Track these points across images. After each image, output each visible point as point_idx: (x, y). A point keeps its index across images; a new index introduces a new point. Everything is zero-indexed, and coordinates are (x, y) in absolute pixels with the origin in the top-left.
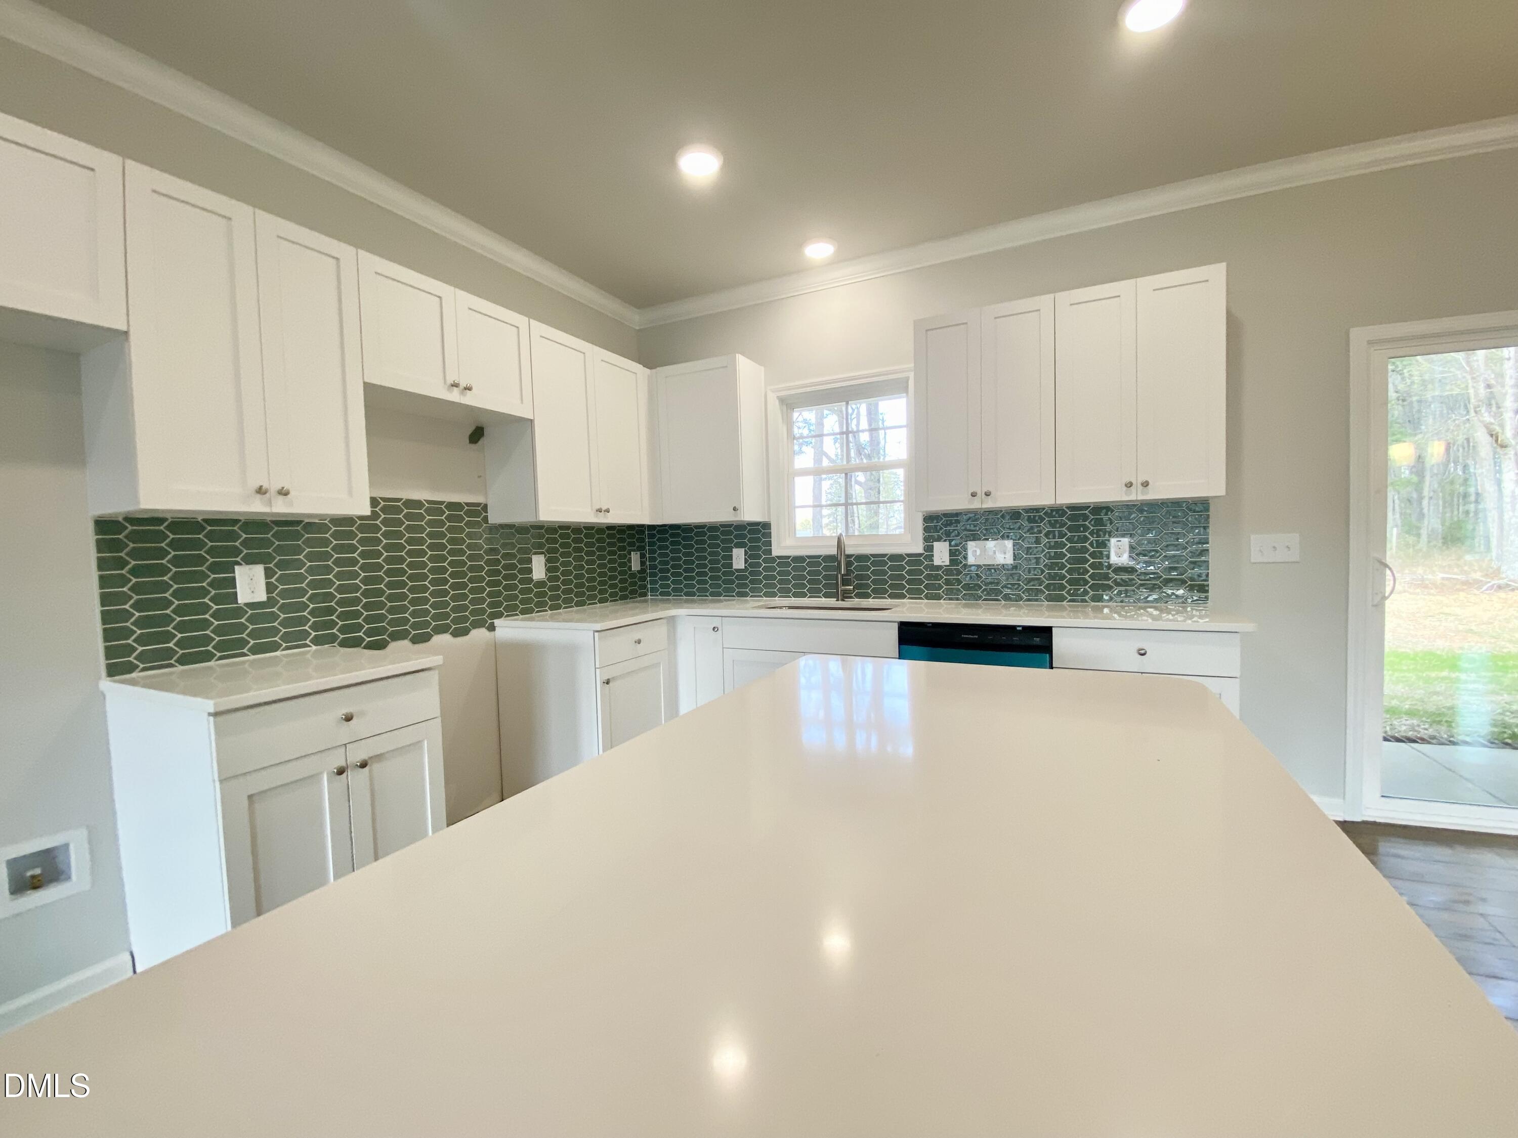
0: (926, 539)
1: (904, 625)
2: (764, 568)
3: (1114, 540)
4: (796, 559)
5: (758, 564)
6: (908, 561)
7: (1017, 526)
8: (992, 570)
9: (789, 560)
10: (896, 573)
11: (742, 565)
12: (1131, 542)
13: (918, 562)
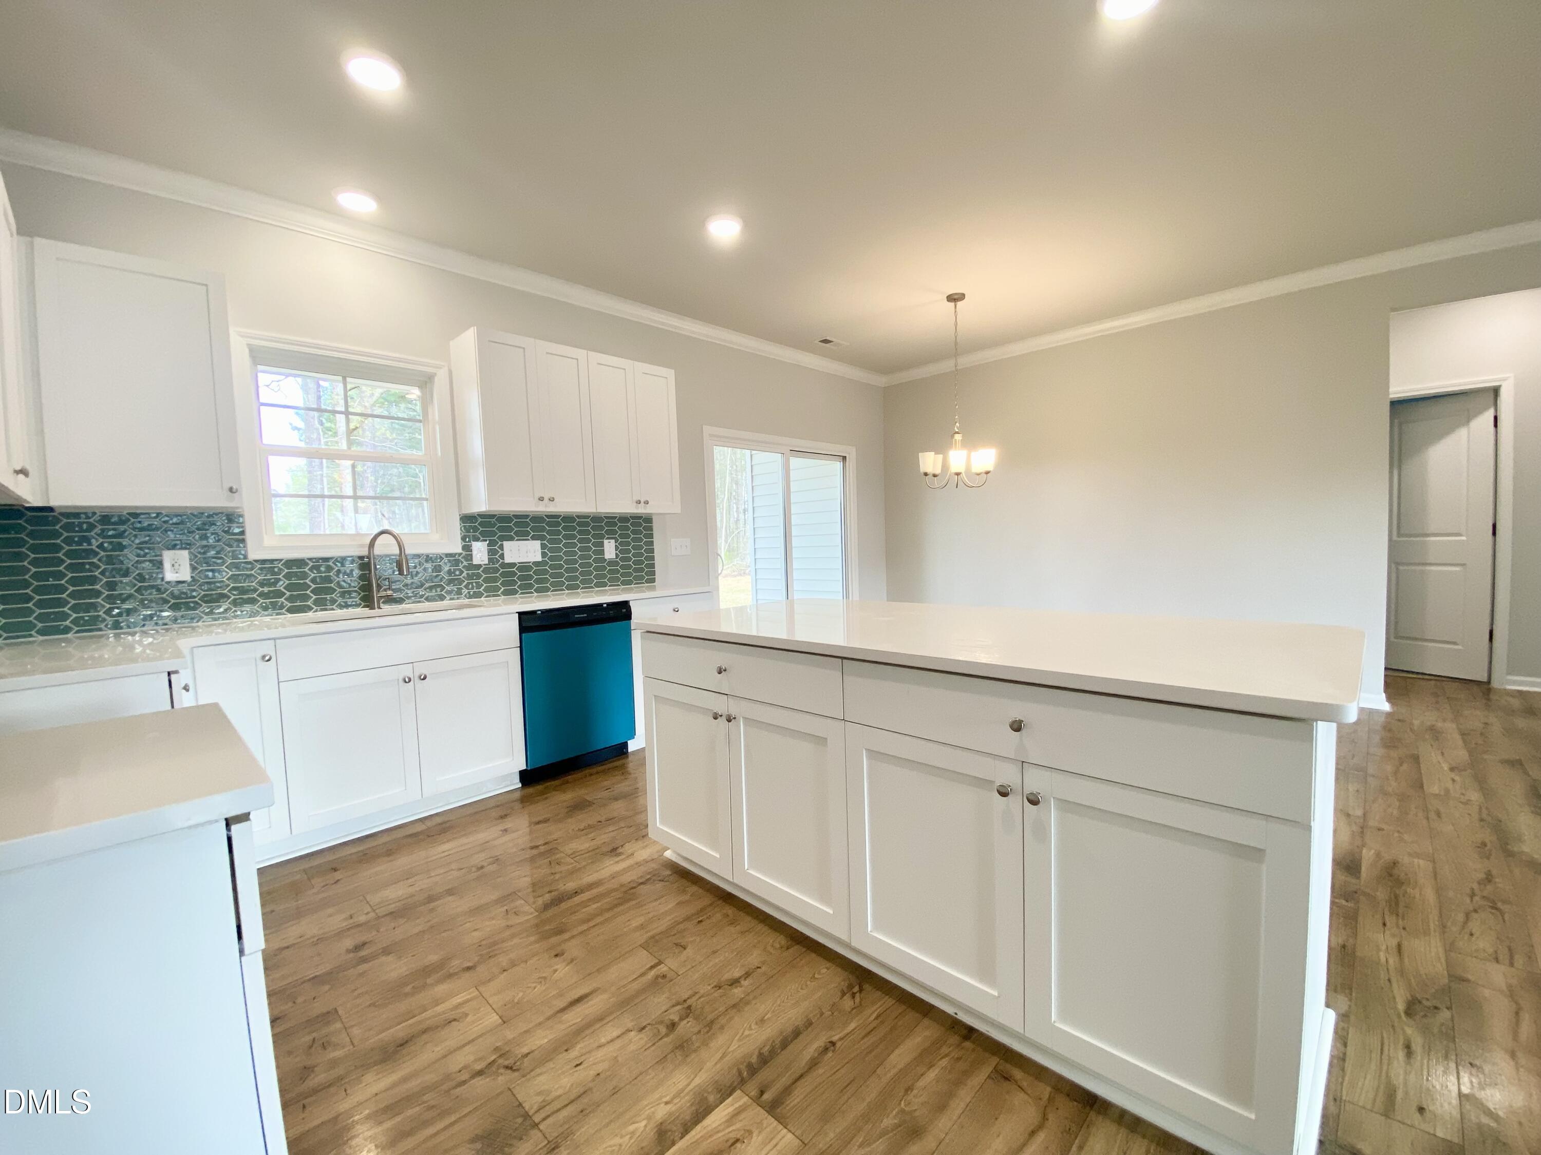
0: (463, 539)
1: (521, 614)
2: (233, 578)
3: (606, 542)
4: (290, 563)
5: (219, 571)
6: (446, 561)
7: (543, 529)
8: (524, 567)
9: (280, 565)
10: (435, 574)
11: (185, 574)
12: (616, 543)
13: (457, 562)
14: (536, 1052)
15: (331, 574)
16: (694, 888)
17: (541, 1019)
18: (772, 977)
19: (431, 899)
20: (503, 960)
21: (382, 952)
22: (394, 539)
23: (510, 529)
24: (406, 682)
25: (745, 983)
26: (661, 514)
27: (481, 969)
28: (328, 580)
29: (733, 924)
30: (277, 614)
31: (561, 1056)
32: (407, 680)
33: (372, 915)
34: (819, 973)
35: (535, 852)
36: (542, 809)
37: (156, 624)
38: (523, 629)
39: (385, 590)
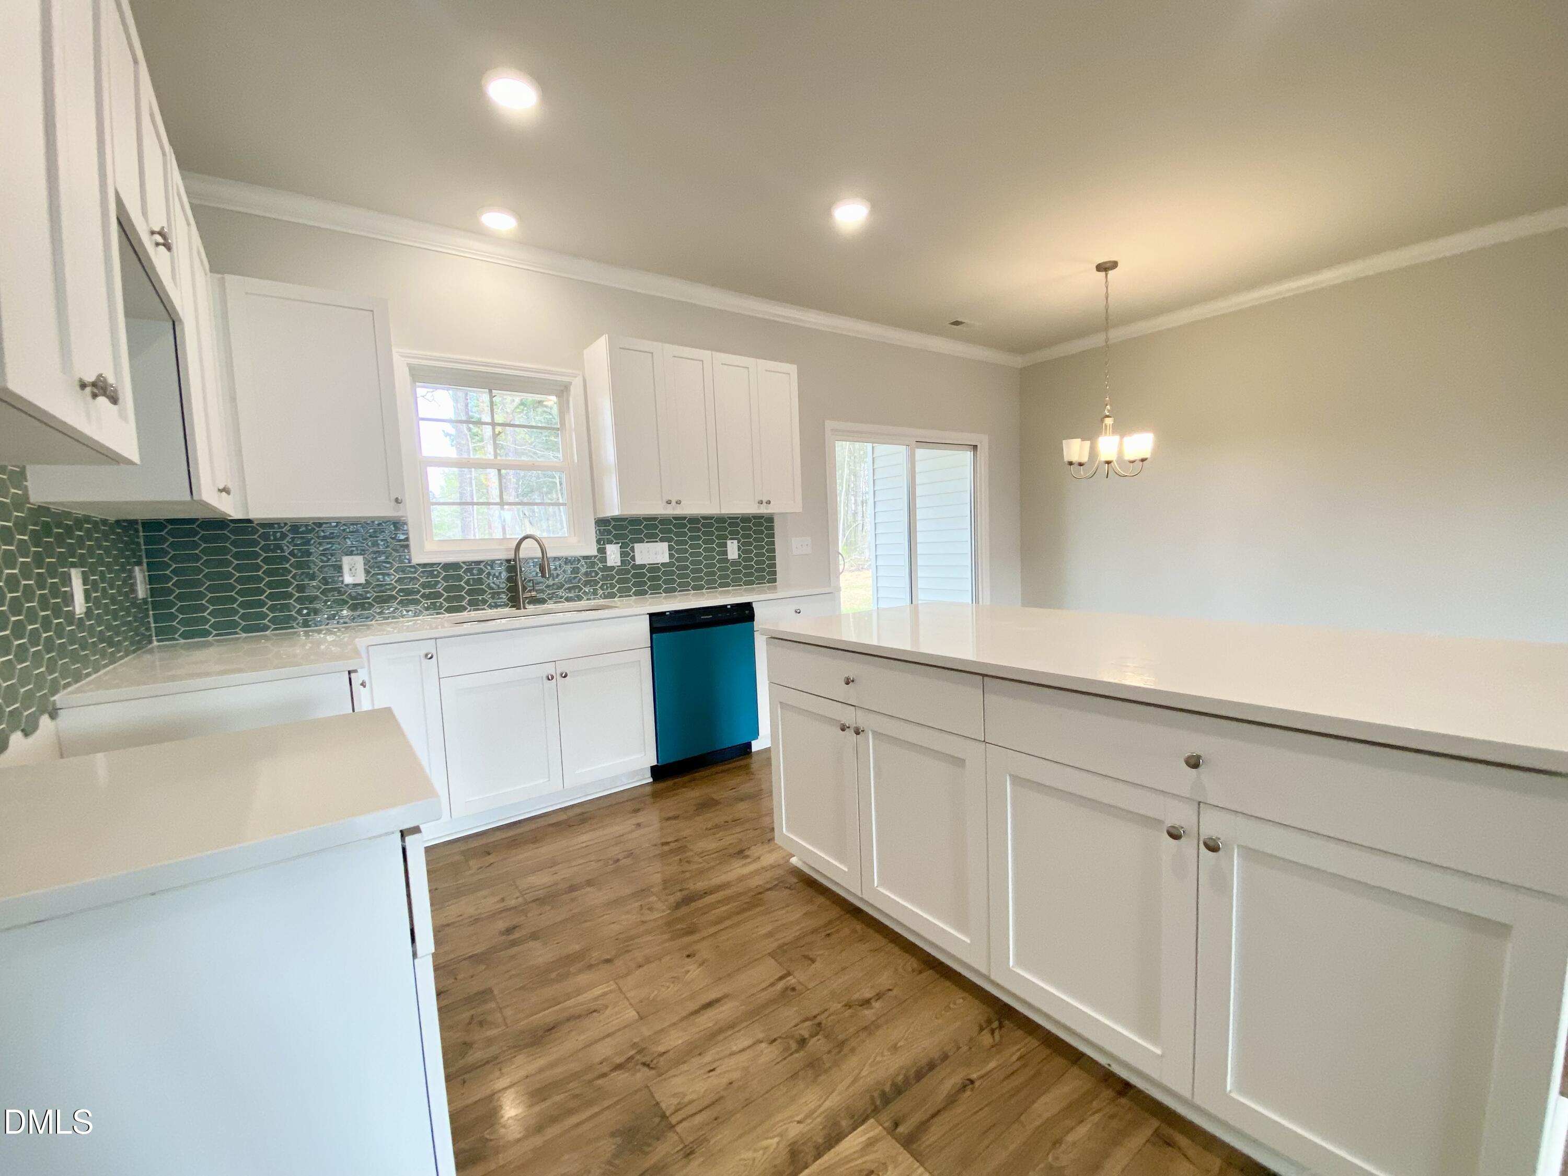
0: (598, 542)
1: (651, 615)
2: (399, 580)
3: (729, 542)
4: (448, 566)
5: (389, 575)
6: (583, 563)
7: (670, 531)
8: (654, 568)
9: (438, 569)
10: (573, 576)
11: (361, 578)
12: (738, 543)
13: (593, 564)
14: (671, 1053)
15: (482, 576)
16: (821, 900)
17: (675, 1019)
18: (904, 1001)
19: (572, 888)
20: (639, 955)
21: (530, 937)
22: (536, 542)
23: (640, 532)
24: (549, 680)
25: (877, 1005)
26: (782, 513)
27: (618, 963)
28: (480, 581)
29: (860, 941)
30: (438, 614)
31: (693, 1060)
32: (550, 678)
33: (520, 900)
34: (955, 1004)
35: (666, 848)
36: (671, 805)
37: (338, 623)
38: (653, 630)
39: (530, 591)
